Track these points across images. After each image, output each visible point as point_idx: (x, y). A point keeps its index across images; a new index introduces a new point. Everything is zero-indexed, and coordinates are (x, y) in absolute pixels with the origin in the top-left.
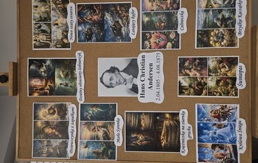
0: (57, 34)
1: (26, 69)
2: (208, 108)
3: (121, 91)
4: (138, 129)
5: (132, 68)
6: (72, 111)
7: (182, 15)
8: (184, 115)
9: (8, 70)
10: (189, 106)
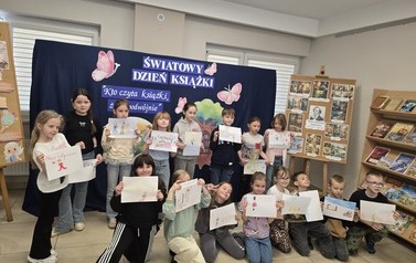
0: (337, 93)
1: (325, 81)
2: (301, 143)
3: (311, 114)
4: (297, 118)
5: (320, 119)
6: (306, 96)
7: (338, 139)
8: (301, 134)
9: (326, 75)
10: (303, 137)
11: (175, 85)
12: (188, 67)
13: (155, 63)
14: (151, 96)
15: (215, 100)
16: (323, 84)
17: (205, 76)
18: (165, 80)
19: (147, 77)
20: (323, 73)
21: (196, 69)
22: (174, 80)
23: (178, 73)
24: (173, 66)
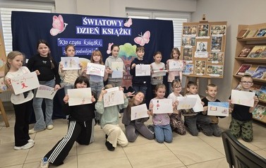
0: (215, 32)
1: (206, 24)
2: (192, 67)
4: (188, 51)
5: (204, 50)
6: (194, 36)
7: (217, 62)
8: (191, 62)
9: (206, 20)
10: (194, 63)
11: (105, 35)
12: (112, 22)
13: (91, 21)
14: (90, 43)
15: (133, 43)
16: (205, 26)
17: (124, 27)
18: (98, 32)
19: (86, 31)
20: (204, 19)
21: (118, 23)
22: (104, 32)
23: (106, 27)
24: (102, 22)
